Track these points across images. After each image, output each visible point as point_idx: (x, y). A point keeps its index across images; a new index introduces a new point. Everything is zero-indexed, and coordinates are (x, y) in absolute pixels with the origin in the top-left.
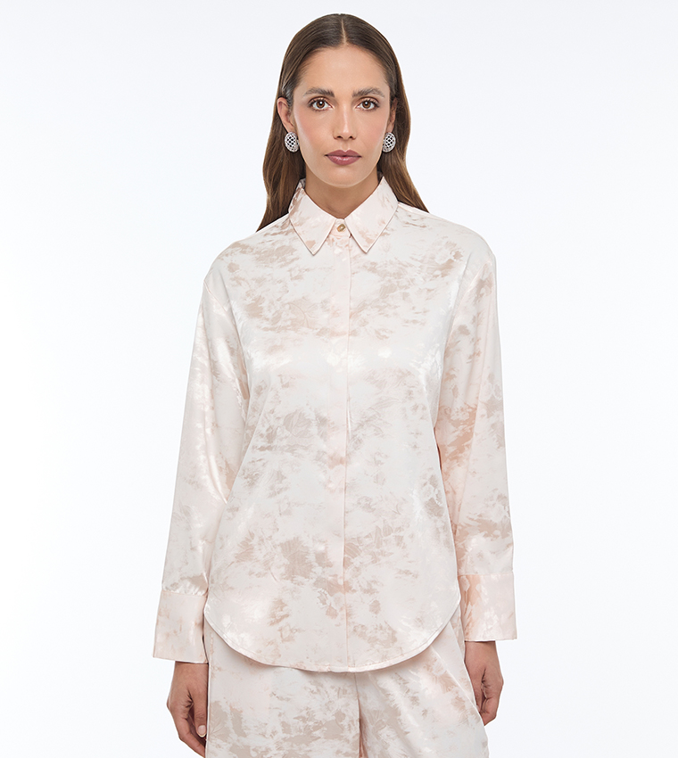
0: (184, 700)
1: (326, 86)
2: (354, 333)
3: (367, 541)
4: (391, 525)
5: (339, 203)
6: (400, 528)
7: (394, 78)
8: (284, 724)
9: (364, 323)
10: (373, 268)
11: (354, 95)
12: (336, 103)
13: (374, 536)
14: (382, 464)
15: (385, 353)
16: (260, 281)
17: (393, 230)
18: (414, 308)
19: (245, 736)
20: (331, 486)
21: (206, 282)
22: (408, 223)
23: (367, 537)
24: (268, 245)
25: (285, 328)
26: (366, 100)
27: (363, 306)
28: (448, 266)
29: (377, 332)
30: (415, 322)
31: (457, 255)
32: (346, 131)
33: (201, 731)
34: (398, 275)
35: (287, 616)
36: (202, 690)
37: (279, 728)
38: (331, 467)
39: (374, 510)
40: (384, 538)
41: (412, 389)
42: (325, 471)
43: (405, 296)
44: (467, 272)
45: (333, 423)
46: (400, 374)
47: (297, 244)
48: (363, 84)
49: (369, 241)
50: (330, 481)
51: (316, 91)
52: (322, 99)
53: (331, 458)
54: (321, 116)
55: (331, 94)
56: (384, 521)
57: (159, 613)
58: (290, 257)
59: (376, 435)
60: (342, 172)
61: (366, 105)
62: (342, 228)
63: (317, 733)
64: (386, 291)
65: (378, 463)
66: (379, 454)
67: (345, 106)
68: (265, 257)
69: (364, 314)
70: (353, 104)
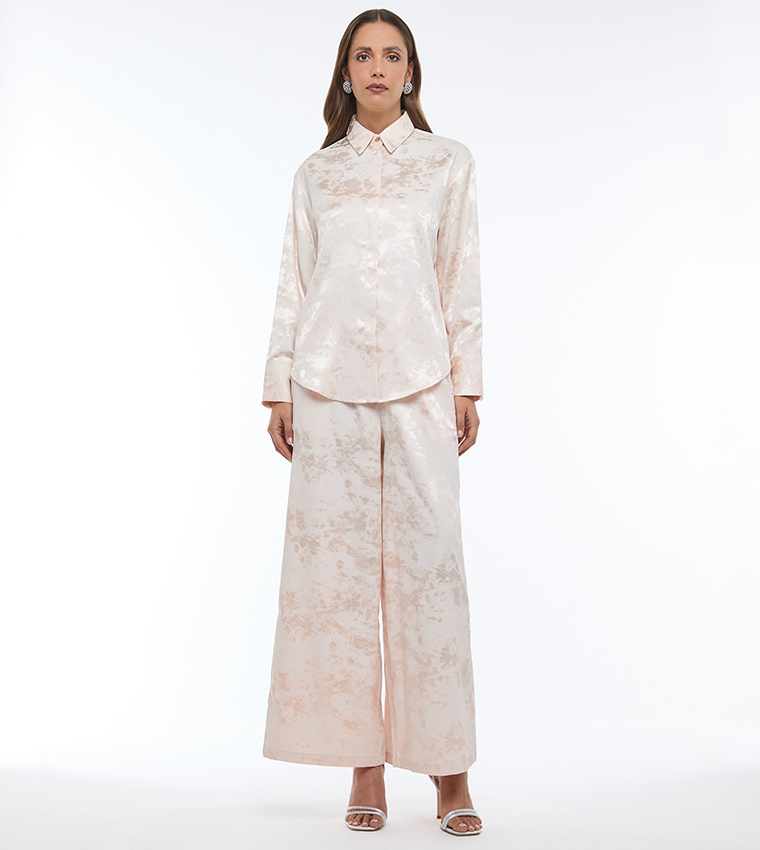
0: (277, 423)
1: (367, 45)
2: (384, 196)
5: (376, 124)
7: (411, 45)
8: (337, 440)
9: (391, 190)
10: (396, 162)
11: (384, 50)
12: (373, 56)
15: (403, 206)
16: (327, 172)
17: (410, 142)
18: (421, 183)
19: (310, 448)
21: (295, 177)
22: (420, 138)
24: (333, 153)
25: (341, 195)
26: (391, 55)
27: (389, 181)
28: (444, 161)
29: (398, 195)
30: (422, 190)
31: (450, 155)
32: (378, 71)
33: (289, 441)
34: (412, 166)
35: (341, 368)
36: (289, 415)
37: (334, 443)
43: (416, 177)
44: (454, 167)
47: (351, 150)
48: (389, 44)
49: (393, 146)
51: (361, 48)
52: (365, 55)
54: (364, 64)
55: (370, 49)
57: (266, 374)
58: (345, 158)
60: (377, 97)
61: (392, 58)
62: (378, 139)
63: (358, 446)
64: (403, 175)
67: (379, 56)
68: (331, 159)
69: (390, 186)
70: (383, 56)
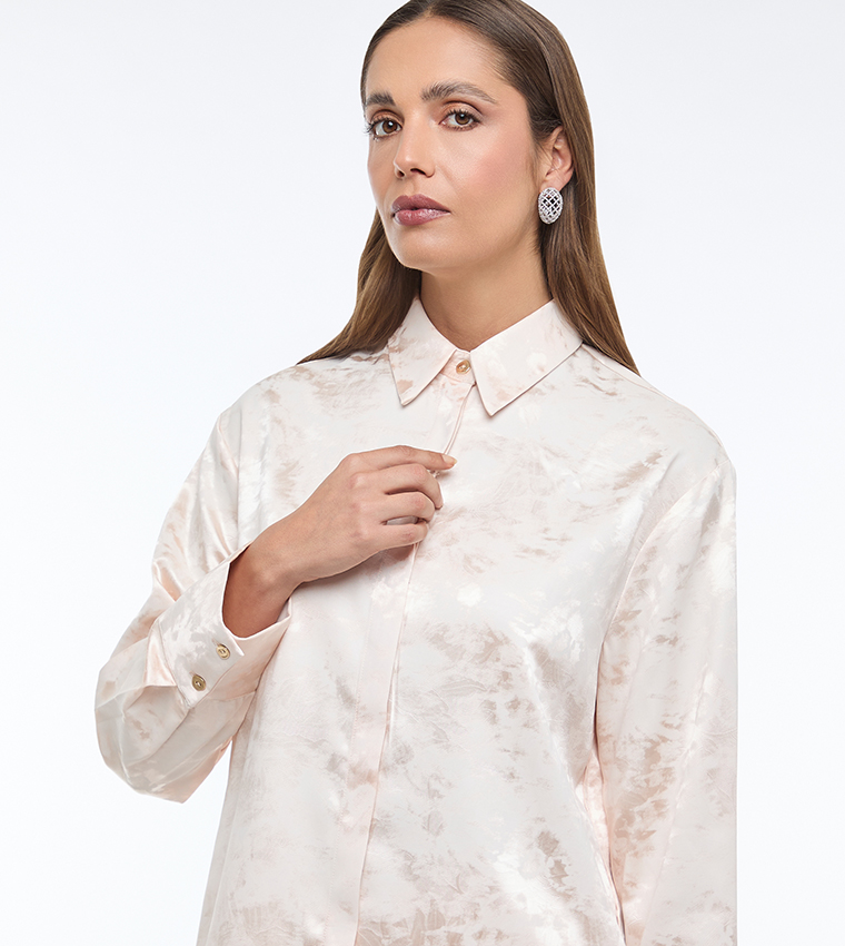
3: (398, 933)
4: (442, 911)
6: (458, 918)
11: (425, 97)
12: (402, 118)
13: (411, 926)
14: (440, 797)
15: (470, 596)
17: (553, 388)
18: (546, 530)
20: (347, 820)
22: (586, 381)
23: (398, 924)
29: (467, 560)
30: (539, 552)
38: (352, 786)
39: (416, 878)
40: (428, 933)
41: (509, 670)
42: (341, 794)
45: (364, 708)
46: (491, 640)
49: (502, 396)
50: (346, 812)
53: (354, 770)
55: (389, 99)
56: (432, 901)
59: (436, 742)
62: (464, 366)
65: (433, 794)
66: (437, 778)
67: (417, 116)
